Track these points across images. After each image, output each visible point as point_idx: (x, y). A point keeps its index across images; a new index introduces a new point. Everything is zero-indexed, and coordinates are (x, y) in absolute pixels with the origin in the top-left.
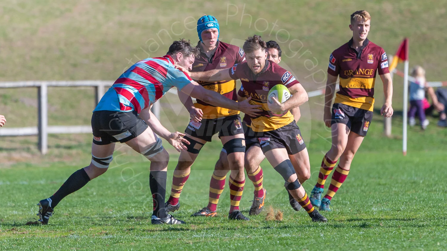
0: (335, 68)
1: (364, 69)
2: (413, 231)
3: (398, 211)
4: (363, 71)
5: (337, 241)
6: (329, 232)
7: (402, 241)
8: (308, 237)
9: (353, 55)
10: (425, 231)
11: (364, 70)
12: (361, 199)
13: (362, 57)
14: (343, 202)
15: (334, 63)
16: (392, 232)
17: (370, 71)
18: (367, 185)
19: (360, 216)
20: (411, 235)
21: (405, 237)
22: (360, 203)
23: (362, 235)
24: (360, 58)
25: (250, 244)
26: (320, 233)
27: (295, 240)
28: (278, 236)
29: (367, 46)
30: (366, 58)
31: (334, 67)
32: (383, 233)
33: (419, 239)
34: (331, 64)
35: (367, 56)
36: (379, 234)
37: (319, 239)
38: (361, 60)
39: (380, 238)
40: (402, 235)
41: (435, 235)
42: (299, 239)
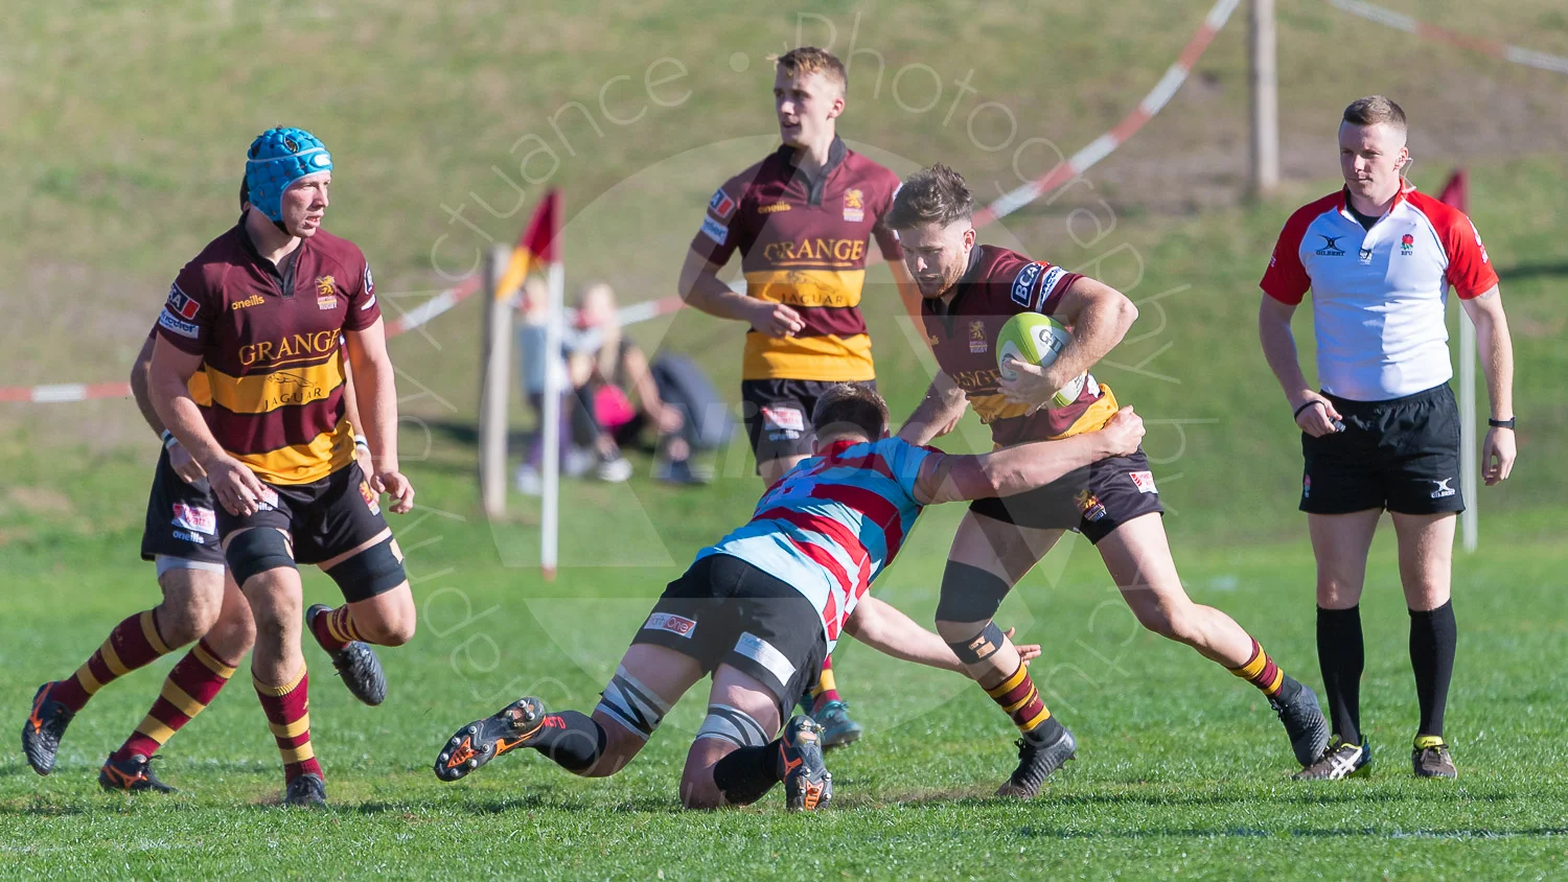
0: (724, 236)
1: (832, 241)
2: (576, 830)
3: (526, 764)
4: (827, 244)
5: (324, 864)
6: (297, 834)
7: (540, 865)
8: (228, 852)
9: (794, 193)
10: (617, 832)
11: (834, 244)
12: (402, 725)
13: (827, 200)
14: (342, 735)
15: (724, 216)
16: (505, 835)
17: (852, 248)
18: (424, 677)
19: (401, 781)
20: (567, 842)
21: (548, 850)
22: (399, 737)
23: (407, 845)
24: (817, 203)
25: (35, 874)
26: (267, 836)
27: (184, 862)
28: (127, 847)
29: (842, 163)
30: (837, 202)
31: (719, 233)
32: (477, 839)
33: (596, 857)
34: (710, 220)
35: (842, 196)
36: (465, 841)
37: (262, 858)
38: (822, 209)
39: (467, 855)
40: (538, 843)
41: (648, 845)
42: (198, 858)
